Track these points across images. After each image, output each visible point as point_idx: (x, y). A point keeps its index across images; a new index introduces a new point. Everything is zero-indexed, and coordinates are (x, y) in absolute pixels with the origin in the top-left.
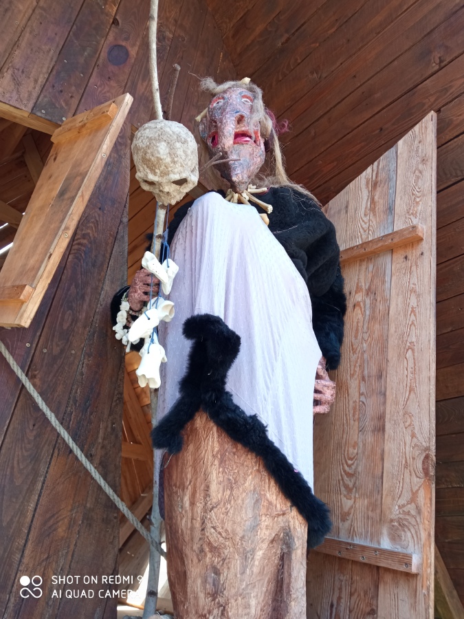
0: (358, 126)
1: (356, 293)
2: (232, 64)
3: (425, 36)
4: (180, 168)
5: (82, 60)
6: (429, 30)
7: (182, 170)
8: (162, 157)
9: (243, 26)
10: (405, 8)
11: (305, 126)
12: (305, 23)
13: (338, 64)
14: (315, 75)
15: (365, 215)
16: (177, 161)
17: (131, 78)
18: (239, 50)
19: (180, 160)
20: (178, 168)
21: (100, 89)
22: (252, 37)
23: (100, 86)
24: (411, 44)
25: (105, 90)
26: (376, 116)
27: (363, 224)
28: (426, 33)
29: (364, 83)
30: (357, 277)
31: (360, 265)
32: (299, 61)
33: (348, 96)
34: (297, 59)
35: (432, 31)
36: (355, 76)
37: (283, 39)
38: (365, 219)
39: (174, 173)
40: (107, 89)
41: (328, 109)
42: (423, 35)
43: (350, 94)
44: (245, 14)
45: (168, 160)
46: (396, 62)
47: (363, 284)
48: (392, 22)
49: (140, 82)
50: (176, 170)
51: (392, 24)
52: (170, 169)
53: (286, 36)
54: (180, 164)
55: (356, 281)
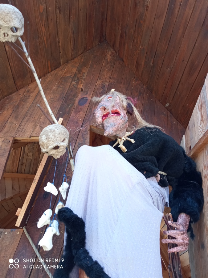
0: (195, 81)
1: (204, 169)
2: (140, 81)
3: (202, 25)
4: (52, 143)
5: (68, 110)
6: (203, 22)
7: (53, 143)
8: (44, 141)
9: (138, 65)
10: (188, 20)
11: (174, 92)
12: (156, 50)
13: (175, 59)
14: (169, 69)
15: (201, 124)
16: (50, 140)
17: (89, 107)
18: (140, 74)
19: (51, 139)
20: (51, 143)
21: (75, 117)
22: (142, 67)
23: (75, 116)
24: (198, 33)
25: (77, 116)
26: (200, 73)
27: (200, 129)
28: (202, 24)
29: (188, 61)
30: (203, 160)
31: (203, 153)
32: (161, 67)
33: (185, 70)
34: (160, 66)
35: (204, 22)
36: (183, 60)
37: (152, 62)
38: (201, 126)
39: (50, 146)
40: (78, 115)
41: (180, 80)
42: (201, 26)
43: (185, 69)
44: (137, 60)
45: (46, 141)
46: (196, 45)
47: (206, 164)
48: (186, 29)
49: (94, 107)
50: (51, 144)
51: (187, 30)
52: (48, 145)
53: (153, 59)
54: (52, 141)
55: (203, 162)
